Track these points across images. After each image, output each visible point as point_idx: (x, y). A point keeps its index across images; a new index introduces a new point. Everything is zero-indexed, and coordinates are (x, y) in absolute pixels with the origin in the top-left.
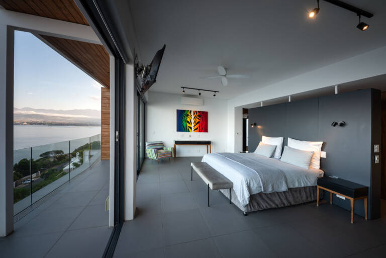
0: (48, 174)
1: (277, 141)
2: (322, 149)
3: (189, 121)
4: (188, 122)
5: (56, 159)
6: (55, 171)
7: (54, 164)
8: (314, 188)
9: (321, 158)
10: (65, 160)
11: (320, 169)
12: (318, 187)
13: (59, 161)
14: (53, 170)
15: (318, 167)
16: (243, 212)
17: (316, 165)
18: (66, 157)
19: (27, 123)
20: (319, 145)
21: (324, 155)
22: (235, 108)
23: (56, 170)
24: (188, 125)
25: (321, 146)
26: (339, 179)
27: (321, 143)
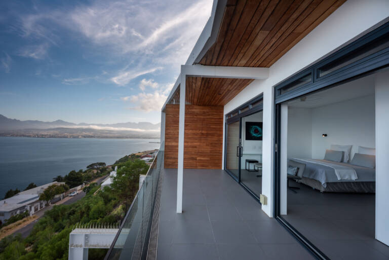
0: (89, 188)
5: (99, 171)
7: (97, 176)
10: (107, 172)
13: (101, 173)
14: (94, 184)
18: (107, 169)
19: (82, 136)
23: (97, 184)
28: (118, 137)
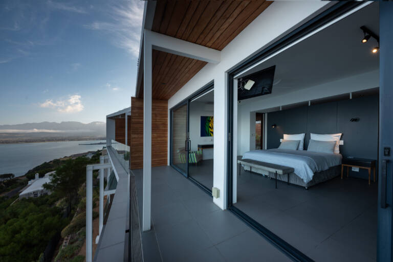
1: (300, 137)
2: (341, 139)
3: (211, 126)
4: (210, 128)
6: (6, 199)
8: (339, 166)
9: (340, 145)
11: (340, 153)
12: (342, 165)
13: (8, 187)
15: (338, 152)
16: (305, 187)
17: (337, 151)
18: (19, 181)
20: (338, 136)
21: (342, 143)
22: (251, 112)
24: (210, 130)
25: (340, 137)
26: (354, 158)
27: (340, 134)
28: (27, 141)
